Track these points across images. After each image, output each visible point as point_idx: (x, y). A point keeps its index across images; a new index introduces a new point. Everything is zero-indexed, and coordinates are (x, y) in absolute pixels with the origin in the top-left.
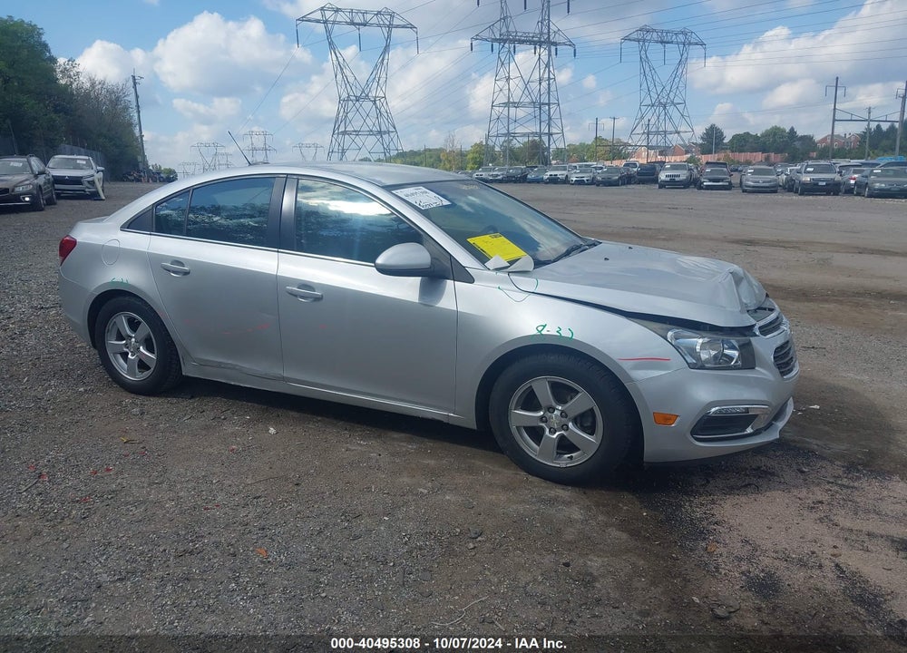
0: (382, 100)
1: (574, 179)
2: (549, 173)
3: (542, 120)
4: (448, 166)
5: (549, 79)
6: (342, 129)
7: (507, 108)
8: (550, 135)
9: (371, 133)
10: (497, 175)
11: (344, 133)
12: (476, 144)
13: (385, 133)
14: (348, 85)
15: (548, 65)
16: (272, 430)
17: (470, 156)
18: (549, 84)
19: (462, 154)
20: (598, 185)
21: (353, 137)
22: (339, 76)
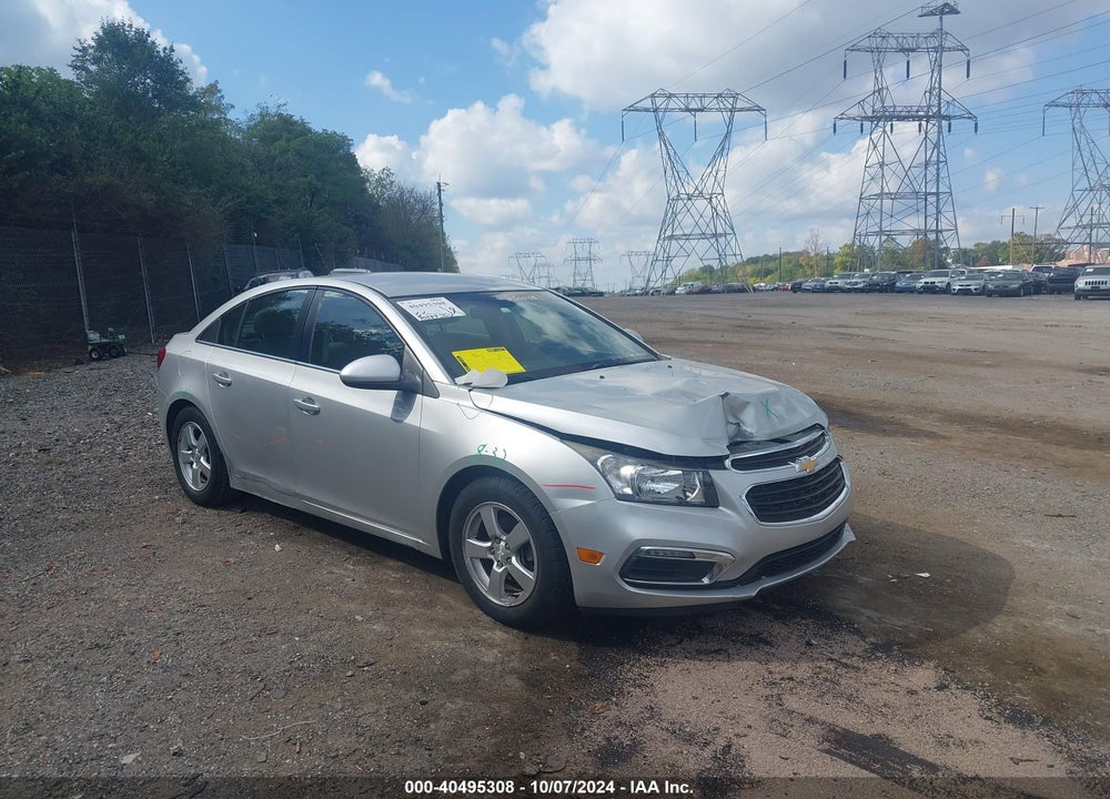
0: (719, 197)
1: (958, 288)
2: (923, 281)
3: (928, 213)
4: (809, 272)
5: (938, 162)
6: (669, 233)
7: (879, 201)
8: (938, 231)
9: (703, 236)
10: (857, 283)
11: (671, 237)
12: (846, 246)
13: (721, 235)
14: (679, 183)
15: (937, 146)
16: (277, 547)
17: (838, 260)
18: (938, 169)
19: (830, 258)
20: (990, 296)
21: (681, 242)
22: (669, 173)
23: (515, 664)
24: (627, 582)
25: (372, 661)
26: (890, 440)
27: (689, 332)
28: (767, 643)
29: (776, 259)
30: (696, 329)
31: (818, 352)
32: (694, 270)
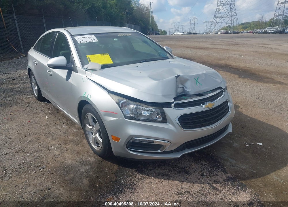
0: (233, 4)
6: (217, 16)
9: (227, 16)
10: (272, 31)
12: (271, 19)
13: (233, 16)
16: (47, 117)
17: (268, 23)
21: (220, 18)
23: (91, 173)
24: (129, 150)
25: (45, 167)
26: (265, 85)
27: (215, 45)
28: (187, 173)
29: (250, 23)
30: (217, 45)
31: (252, 53)
32: (225, 27)
